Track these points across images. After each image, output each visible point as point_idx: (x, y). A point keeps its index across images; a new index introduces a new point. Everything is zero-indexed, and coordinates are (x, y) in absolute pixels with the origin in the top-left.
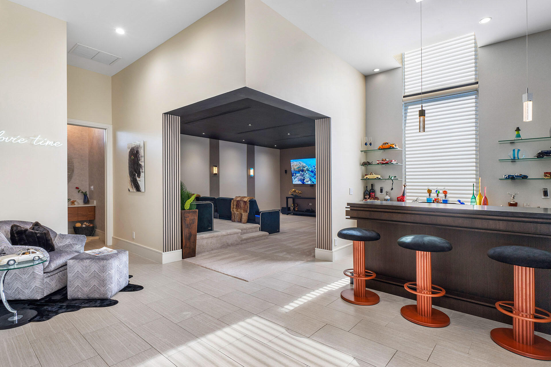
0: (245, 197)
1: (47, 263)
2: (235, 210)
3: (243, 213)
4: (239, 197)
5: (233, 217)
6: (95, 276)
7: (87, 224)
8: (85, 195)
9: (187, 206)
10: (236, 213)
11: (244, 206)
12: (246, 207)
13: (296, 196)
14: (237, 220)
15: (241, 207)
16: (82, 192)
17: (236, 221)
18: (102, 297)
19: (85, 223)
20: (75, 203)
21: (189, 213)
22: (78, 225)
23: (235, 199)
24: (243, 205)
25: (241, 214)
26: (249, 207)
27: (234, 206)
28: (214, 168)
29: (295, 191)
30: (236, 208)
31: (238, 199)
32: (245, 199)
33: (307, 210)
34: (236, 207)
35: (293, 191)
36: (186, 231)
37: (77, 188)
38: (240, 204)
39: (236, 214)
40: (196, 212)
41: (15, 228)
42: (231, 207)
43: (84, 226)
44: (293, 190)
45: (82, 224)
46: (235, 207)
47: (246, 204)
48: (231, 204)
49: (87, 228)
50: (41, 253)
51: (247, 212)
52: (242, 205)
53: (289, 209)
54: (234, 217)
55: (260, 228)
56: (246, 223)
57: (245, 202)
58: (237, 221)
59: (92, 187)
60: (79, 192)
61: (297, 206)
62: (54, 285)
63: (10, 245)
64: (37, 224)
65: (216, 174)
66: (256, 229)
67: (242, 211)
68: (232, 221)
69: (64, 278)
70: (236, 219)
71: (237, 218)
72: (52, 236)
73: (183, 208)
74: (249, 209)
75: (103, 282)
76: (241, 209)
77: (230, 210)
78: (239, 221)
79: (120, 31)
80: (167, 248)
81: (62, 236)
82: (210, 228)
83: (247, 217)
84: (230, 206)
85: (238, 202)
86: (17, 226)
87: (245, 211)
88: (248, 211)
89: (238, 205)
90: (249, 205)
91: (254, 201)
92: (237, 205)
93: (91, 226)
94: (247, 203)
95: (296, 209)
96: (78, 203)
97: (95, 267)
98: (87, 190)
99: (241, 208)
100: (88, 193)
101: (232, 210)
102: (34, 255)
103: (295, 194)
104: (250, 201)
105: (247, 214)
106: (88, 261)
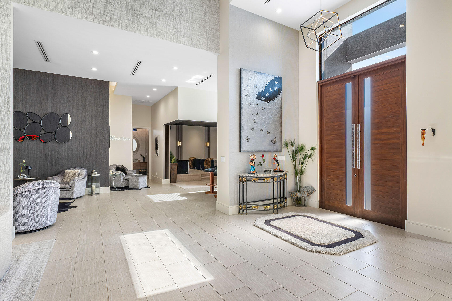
1: (124, 177)
6: (136, 181)
7: (144, 171)
8: (144, 157)
9: (172, 162)
10: (206, 167)
16: (143, 156)
18: (138, 188)
19: (143, 170)
20: (140, 161)
21: (173, 164)
22: (140, 171)
24: (208, 163)
26: (211, 164)
36: (172, 173)
37: (141, 154)
40: (176, 164)
41: (117, 167)
43: (143, 171)
45: (142, 170)
48: (204, 162)
49: (144, 172)
50: (122, 173)
59: (146, 154)
60: (141, 156)
62: (126, 184)
63: (115, 171)
64: (122, 166)
65: (208, 146)
67: (208, 166)
69: (128, 183)
72: (126, 170)
73: (171, 163)
75: (138, 184)
79: (148, 96)
80: (165, 178)
81: (129, 170)
82: (187, 172)
85: (207, 161)
86: (117, 166)
88: (210, 166)
91: (213, 161)
92: (206, 163)
93: (145, 171)
94: (210, 162)
96: (141, 161)
97: (136, 179)
98: (145, 155)
100: (145, 157)
101: (204, 165)
102: (120, 173)
106: (134, 177)
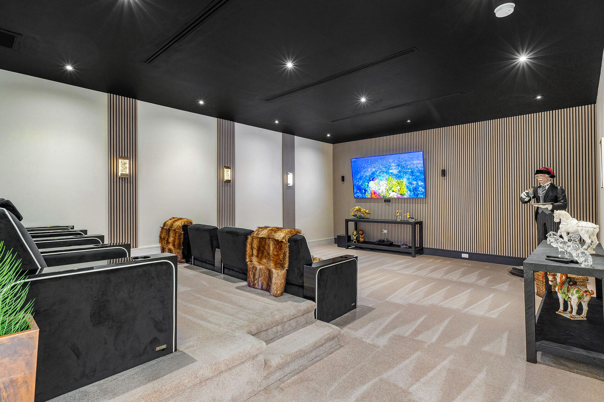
0: (278, 229)
2: (255, 259)
3: (274, 270)
4: (266, 227)
5: (252, 276)
10: (259, 267)
11: (276, 253)
12: (281, 256)
13: (360, 217)
14: (260, 283)
15: (268, 254)
17: (257, 286)
23: (255, 235)
24: (274, 250)
25: (270, 272)
26: (288, 255)
27: (252, 249)
28: (225, 170)
29: (359, 210)
30: (257, 256)
31: (263, 234)
32: (280, 236)
33: (380, 241)
34: (258, 253)
35: (356, 210)
38: (266, 247)
39: (258, 269)
42: (248, 253)
44: (357, 207)
46: (255, 252)
47: (281, 248)
48: (245, 246)
51: (282, 267)
52: (271, 248)
53: (349, 238)
54: (254, 276)
55: (315, 310)
56: (282, 294)
57: (279, 243)
58: (260, 287)
61: (362, 235)
66: (305, 316)
67: (272, 265)
68: (249, 285)
70: (258, 282)
71: (260, 281)
74: (287, 259)
76: (269, 259)
77: (245, 259)
78: (265, 287)
82: (164, 347)
83: (283, 281)
84: (245, 251)
85: (262, 240)
87: (279, 265)
88: (287, 265)
89: (262, 249)
90: (287, 250)
91: (300, 240)
92: (259, 250)
94: (283, 245)
95: (361, 239)
99: (268, 256)
101: (248, 260)
103: (359, 214)
104: (290, 240)
105: (284, 271)
